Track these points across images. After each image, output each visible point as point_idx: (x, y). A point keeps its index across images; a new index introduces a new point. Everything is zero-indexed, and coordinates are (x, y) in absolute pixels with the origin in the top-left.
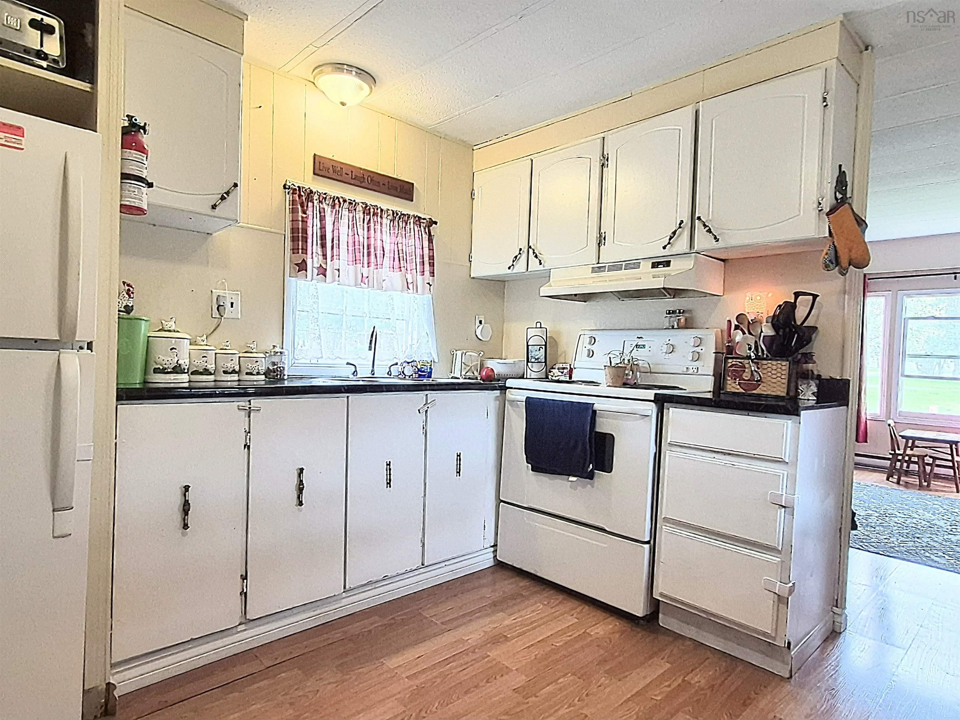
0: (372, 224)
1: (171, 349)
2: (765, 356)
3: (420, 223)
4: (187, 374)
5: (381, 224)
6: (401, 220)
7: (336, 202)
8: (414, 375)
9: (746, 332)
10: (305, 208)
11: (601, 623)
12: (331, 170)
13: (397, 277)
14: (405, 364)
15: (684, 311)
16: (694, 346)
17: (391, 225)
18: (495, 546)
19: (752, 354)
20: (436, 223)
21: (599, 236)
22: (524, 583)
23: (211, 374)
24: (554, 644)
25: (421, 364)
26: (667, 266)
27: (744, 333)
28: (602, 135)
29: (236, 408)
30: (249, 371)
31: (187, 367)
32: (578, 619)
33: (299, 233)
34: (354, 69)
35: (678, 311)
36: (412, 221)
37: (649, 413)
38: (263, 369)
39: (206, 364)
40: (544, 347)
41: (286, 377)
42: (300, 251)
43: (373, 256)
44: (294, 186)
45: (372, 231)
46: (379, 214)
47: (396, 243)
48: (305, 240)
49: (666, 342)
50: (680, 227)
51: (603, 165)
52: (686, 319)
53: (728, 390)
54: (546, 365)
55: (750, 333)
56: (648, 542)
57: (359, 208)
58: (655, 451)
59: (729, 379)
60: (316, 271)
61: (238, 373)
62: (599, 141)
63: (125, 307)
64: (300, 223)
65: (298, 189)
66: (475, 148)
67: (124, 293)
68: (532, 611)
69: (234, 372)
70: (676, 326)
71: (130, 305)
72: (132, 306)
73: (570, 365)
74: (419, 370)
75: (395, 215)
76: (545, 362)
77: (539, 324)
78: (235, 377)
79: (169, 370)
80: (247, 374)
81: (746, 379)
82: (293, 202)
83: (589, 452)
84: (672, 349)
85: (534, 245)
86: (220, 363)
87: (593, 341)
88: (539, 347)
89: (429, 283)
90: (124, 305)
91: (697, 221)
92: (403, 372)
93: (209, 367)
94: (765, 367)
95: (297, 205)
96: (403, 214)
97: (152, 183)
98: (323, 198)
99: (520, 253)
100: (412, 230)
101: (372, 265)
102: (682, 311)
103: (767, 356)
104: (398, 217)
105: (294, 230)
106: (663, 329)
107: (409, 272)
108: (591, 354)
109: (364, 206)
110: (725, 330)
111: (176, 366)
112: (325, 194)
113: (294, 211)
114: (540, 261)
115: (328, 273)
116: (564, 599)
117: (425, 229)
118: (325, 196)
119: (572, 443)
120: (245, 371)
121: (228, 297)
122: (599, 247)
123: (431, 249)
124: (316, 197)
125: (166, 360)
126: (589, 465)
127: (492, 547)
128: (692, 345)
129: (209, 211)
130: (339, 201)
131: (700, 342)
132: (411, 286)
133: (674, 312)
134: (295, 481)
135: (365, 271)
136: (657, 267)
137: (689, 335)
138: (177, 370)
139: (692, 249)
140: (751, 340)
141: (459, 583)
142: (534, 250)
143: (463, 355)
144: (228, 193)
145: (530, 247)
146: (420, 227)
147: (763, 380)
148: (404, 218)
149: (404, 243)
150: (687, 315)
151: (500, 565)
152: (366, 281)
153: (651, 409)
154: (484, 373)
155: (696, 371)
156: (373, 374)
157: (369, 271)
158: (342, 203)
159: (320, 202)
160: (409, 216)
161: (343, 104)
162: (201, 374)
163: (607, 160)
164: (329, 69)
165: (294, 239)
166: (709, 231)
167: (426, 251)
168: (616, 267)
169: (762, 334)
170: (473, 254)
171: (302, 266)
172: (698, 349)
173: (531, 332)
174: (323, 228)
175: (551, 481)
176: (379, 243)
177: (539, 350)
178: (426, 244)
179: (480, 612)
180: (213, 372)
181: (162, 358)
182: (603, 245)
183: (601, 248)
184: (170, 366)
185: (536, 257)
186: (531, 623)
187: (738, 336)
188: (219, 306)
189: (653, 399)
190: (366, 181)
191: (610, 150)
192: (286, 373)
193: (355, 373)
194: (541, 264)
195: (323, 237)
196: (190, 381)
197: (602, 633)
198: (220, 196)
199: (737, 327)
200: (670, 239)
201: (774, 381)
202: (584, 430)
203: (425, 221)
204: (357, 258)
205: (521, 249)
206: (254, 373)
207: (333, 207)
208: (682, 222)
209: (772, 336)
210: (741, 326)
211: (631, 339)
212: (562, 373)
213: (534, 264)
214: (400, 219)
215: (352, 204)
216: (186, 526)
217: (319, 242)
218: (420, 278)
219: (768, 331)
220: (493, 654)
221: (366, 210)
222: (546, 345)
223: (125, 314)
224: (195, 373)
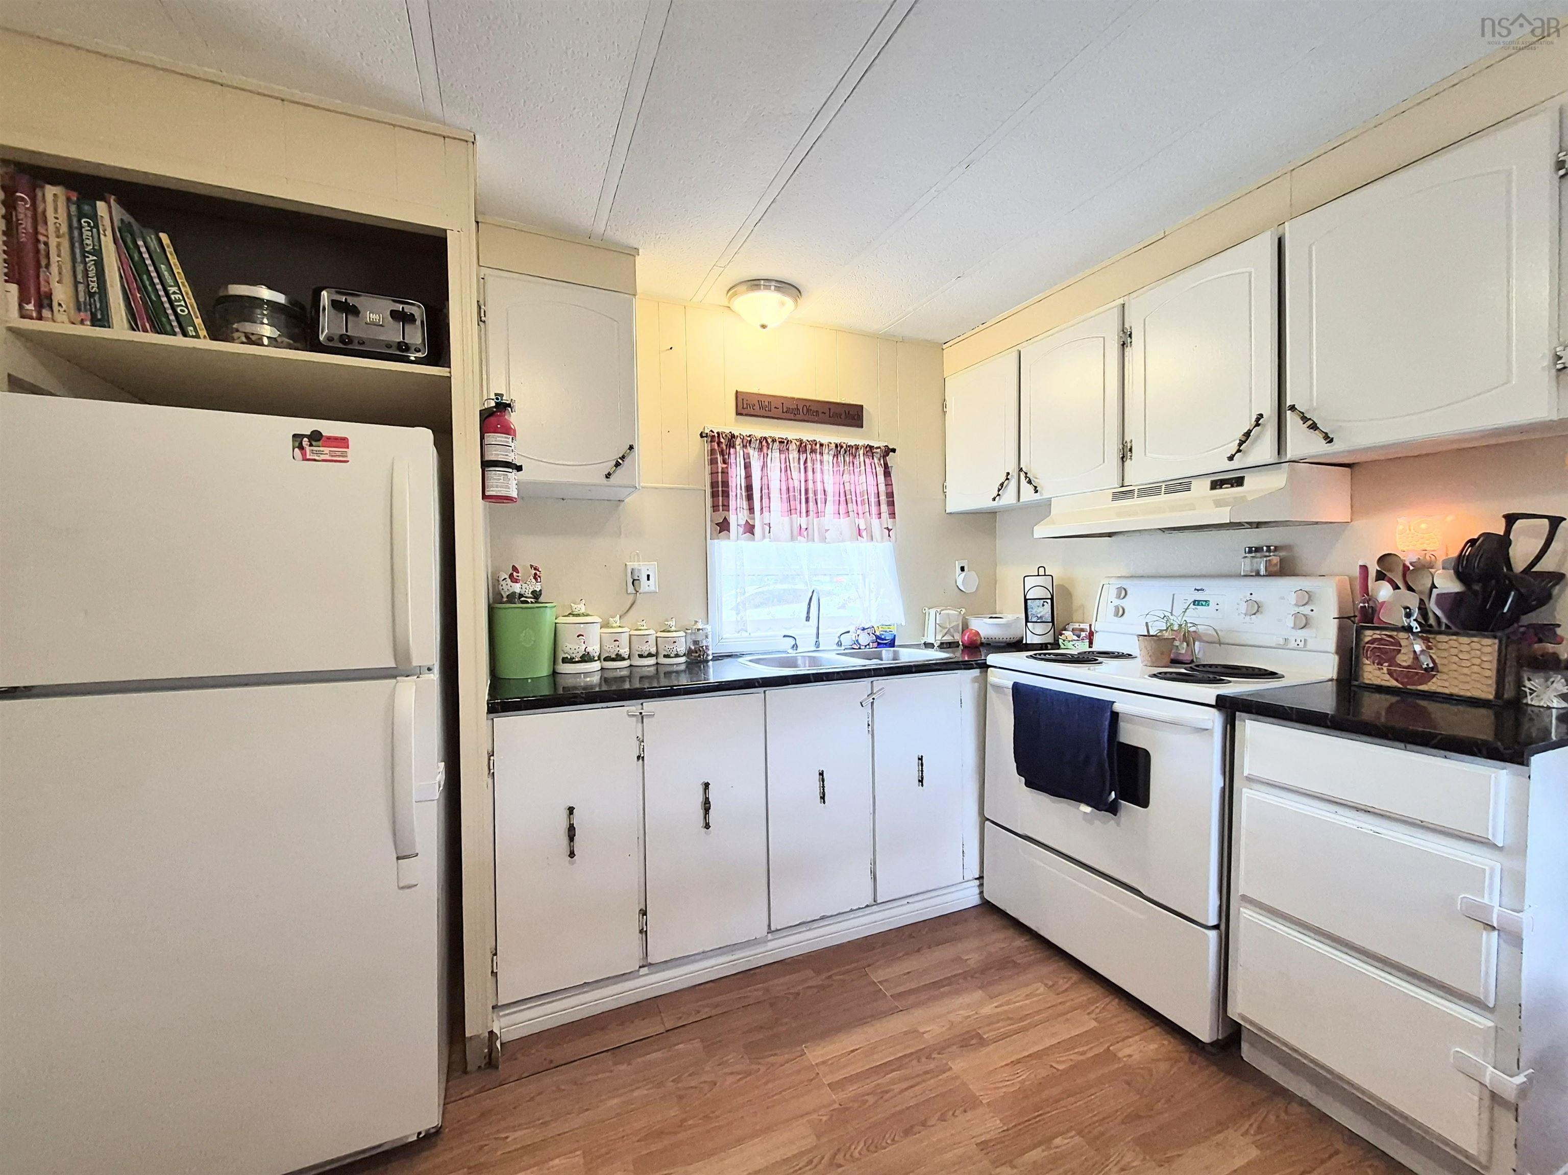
0: (809, 464)
1: (578, 636)
2: (1443, 628)
3: (873, 453)
4: (598, 662)
5: (821, 462)
6: (848, 453)
7: (764, 443)
8: (871, 644)
9: (1400, 585)
10: (727, 457)
11: (1137, 1038)
12: (757, 407)
13: (844, 523)
14: (859, 632)
15: (1276, 547)
16: (1296, 605)
17: (835, 461)
18: (981, 878)
19: (1414, 624)
20: (894, 451)
21: (1121, 447)
22: (1020, 942)
23: (624, 659)
24: (1054, 1065)
25: (880, 629)
26: (1238, 486)
27: (1396, 587)
28: (1121, 301)
29: (626, 714)
30: (666, 654)
31: (598, 654)
32: (1099, 1022)
33: (718, 487)
34: (773, 283)
35: (1265, 548)
36: (861, 452)
37: (1209, 725)
38: (682, 650)
39: (618, 649)
40: (1049, 601)
41: (710, 657)
42: (721, 508)
43: (811, 504)
44: (713, 432)
45: (810, 473)
46: (818, 451)
47: (841, 483)
48: (726, 494)
49: (1245, 597)
50: (1257, 425)
51: (1124, 344)
52: (1280, 560)
53: (1367, 682)
54: (1053, 624)
55: (1410, 589)
56: (1216, 927)
57: (793, 447)
58: (1222, 785)
59: (1368, 662)
60: (741, 530)
61: (656, 655)
62: (1116, 313)
63: (533, 592)
64: (720, 475)
65: (716, 435)
66: (944, 346)
67: (532, 577)
68: (1027, 995)
69: (650, 655)
70: (1262, 572)
71: (538, 590)
72: (540, 590)
73: (1090, 626)
74: (877, 637)
75: (839, 448)
76: (1053, 621)
77: (1042, 570)
78: (652, 661)
79: (577, 660)
80: (665, 656)
81: (1404, 664)
82: (712, 451)
83: (1108, 774)
84: (1257, 608)
85: (1026, 467)
86: (635, 646)
87: (1123, 593)
88: (1042, 601)
89: (887, 528)
90: (531, 591)
91: (1289, 412)
92: (857, 641)
93: (622, 652)
94: (1445, 646)
95: (716, 454)
96: (849, 446)
97: (521, 466)
98: (747, 442)
99: (1007, 479)
100: (862, 464)
101: (811, 513)
102: (1272, 548)
103: (1447, 626)
104: (842, 450)
105: (714, 485)
106: (1239, 576)
107: (861, 515)
108: (1120, 612)
109: (798, 443)
110: (1356, 578)
111: (584, 654)
112: (750, 436)
113: (713, 462)
114: (1036, 487)
115: (757, 530)
116: (1081, 981)
117: (879, 460)
118: (749, 439)
119: (1082, 757)
120: (662, 653)
121: (644, 568)
122: (1123, 462)
123: (889, 484)
124: (738, 441)
125: (573, 649)
126: (1110, 793)
127: (976, 879)
128: (1294, 602)
129: (604, 481)
130: (767, 442)
131: (1309, 598)
132: (864, 534)
133: (1258, 549)
134: (701, 799)
135: (803, 521)
136: (1221, 488)
137: (1286, 586)
138: (586, 658)
139: (1283, 456)
140: (1412, 601)
141: (927, 929)
142: (1026, 474)
143: (938, 614)
144: (623, 458)
145: (1021, 470)
146: (873, 459)
147: (1440, 668)
148: (852, 450)
149: (852, 482)
150: (1283, 554)
151: (987, 907)
152: (805, 533)
153: (1214, 719)
154: (966, 638)
155: (1302, 644)
156: (818, 647)
157: (808, 521)
158: (771, 444)
159: (745, 446)
160: (857, 447)
161: (764, 327)
162: (613, 660)
163: (1130, 336)
164: (743, 288)
165: (714, 495)
166: (1314, 427)
167: (882, 488)
168: (1151, 491)
169: (1435, 591)
170: (947, 484)
171: (724, 526)
172: (1306, 610)
173: (1030, 582)
174: (748, 477)
175: (1053, 804)
176: (819, 487)
177: (1043, 605)
178: (881, 478)
179: (949, 985)
180: (627, 657)
181: (569, 646)
182: (1128, 460)
183: (1126, 464)
184: (577, 655)
185: (1030, 482)
186: (1021, 1019)
187: (1384, 592)
188: (634, 580)
189: (1214, 703)
190: (801, 411)
191: (1134, 322)
192: (710, 652)
193: (795, 646)
194: (1036, 492)
195: (749, 488)
196: (602, 669)
197: (1137, 1057)
198: (614, 463)
199: (1380, 576)
200: (1240, 445)
201: (1466, 671)
202: (1099, 741)
203: (878, 450)
204: (792, 508)
205: (1008, 474)
206: (672, 655)
207: (761, 449)
208: (1261, 416)
209: (1457, 593)
210: (1388, 574)
211: (1186, 591)
212: (1079, 636)
213: (1027, 492)
214: (846, 452)
215: (784, 442)
216: (572, 854)
217: (744, 494)
218: (875, 522)
219: (1447, 584)
220: (958, 1065)
221: (802, 447)
222: (1052, 599)
223: (533, 600)
224: (607, 659)
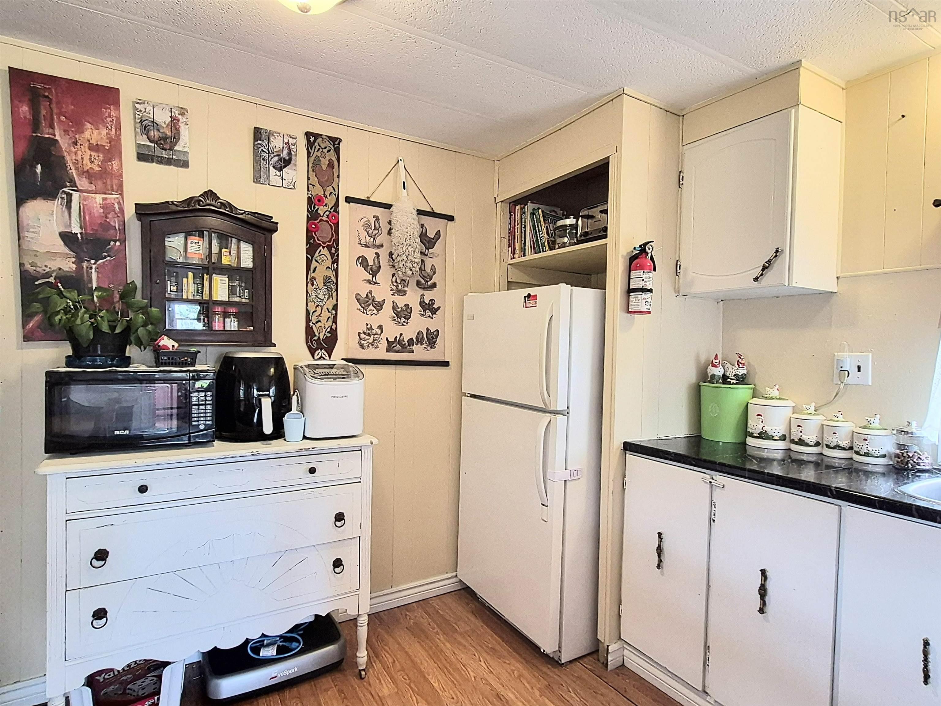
1: (757, 416)
23: (810, 445)
39: (801, 434)
69: (841, 448)
72: (743, 374)
78: (843, 454)
79: (755, 435)
80: (856, 453)
86: (824, 435)
90: (733, 374)
93: (809, 438)
111: (761, 432)
144: (769, 261)
162: (797, 443)
180: (813, 444)
181: (753, 423)
184: (757, 431)
188: (841, 371)
196: (788, 449)
198: (762, 267)
216: (659, 567)
223: (735, 382)
224: (793, 441)
